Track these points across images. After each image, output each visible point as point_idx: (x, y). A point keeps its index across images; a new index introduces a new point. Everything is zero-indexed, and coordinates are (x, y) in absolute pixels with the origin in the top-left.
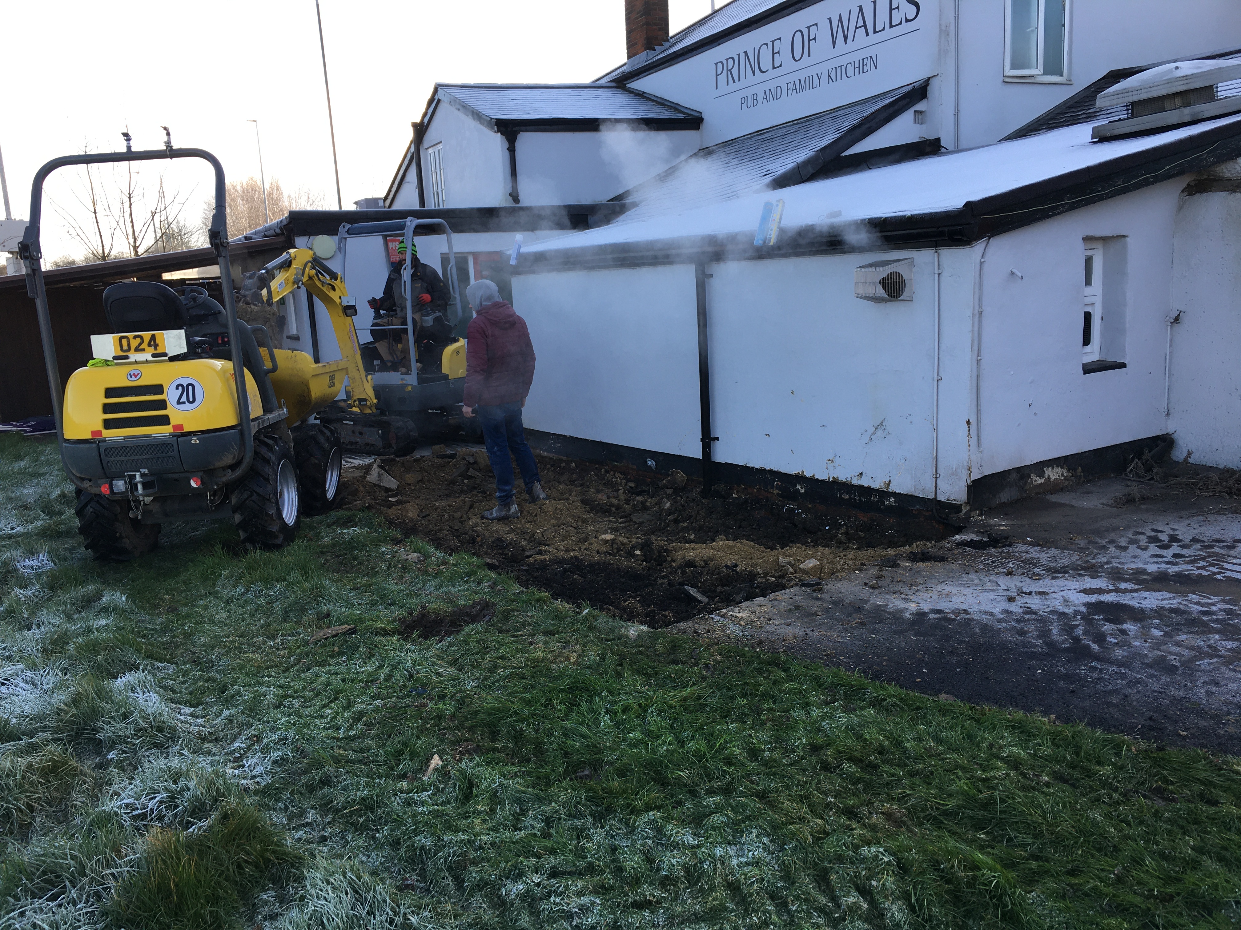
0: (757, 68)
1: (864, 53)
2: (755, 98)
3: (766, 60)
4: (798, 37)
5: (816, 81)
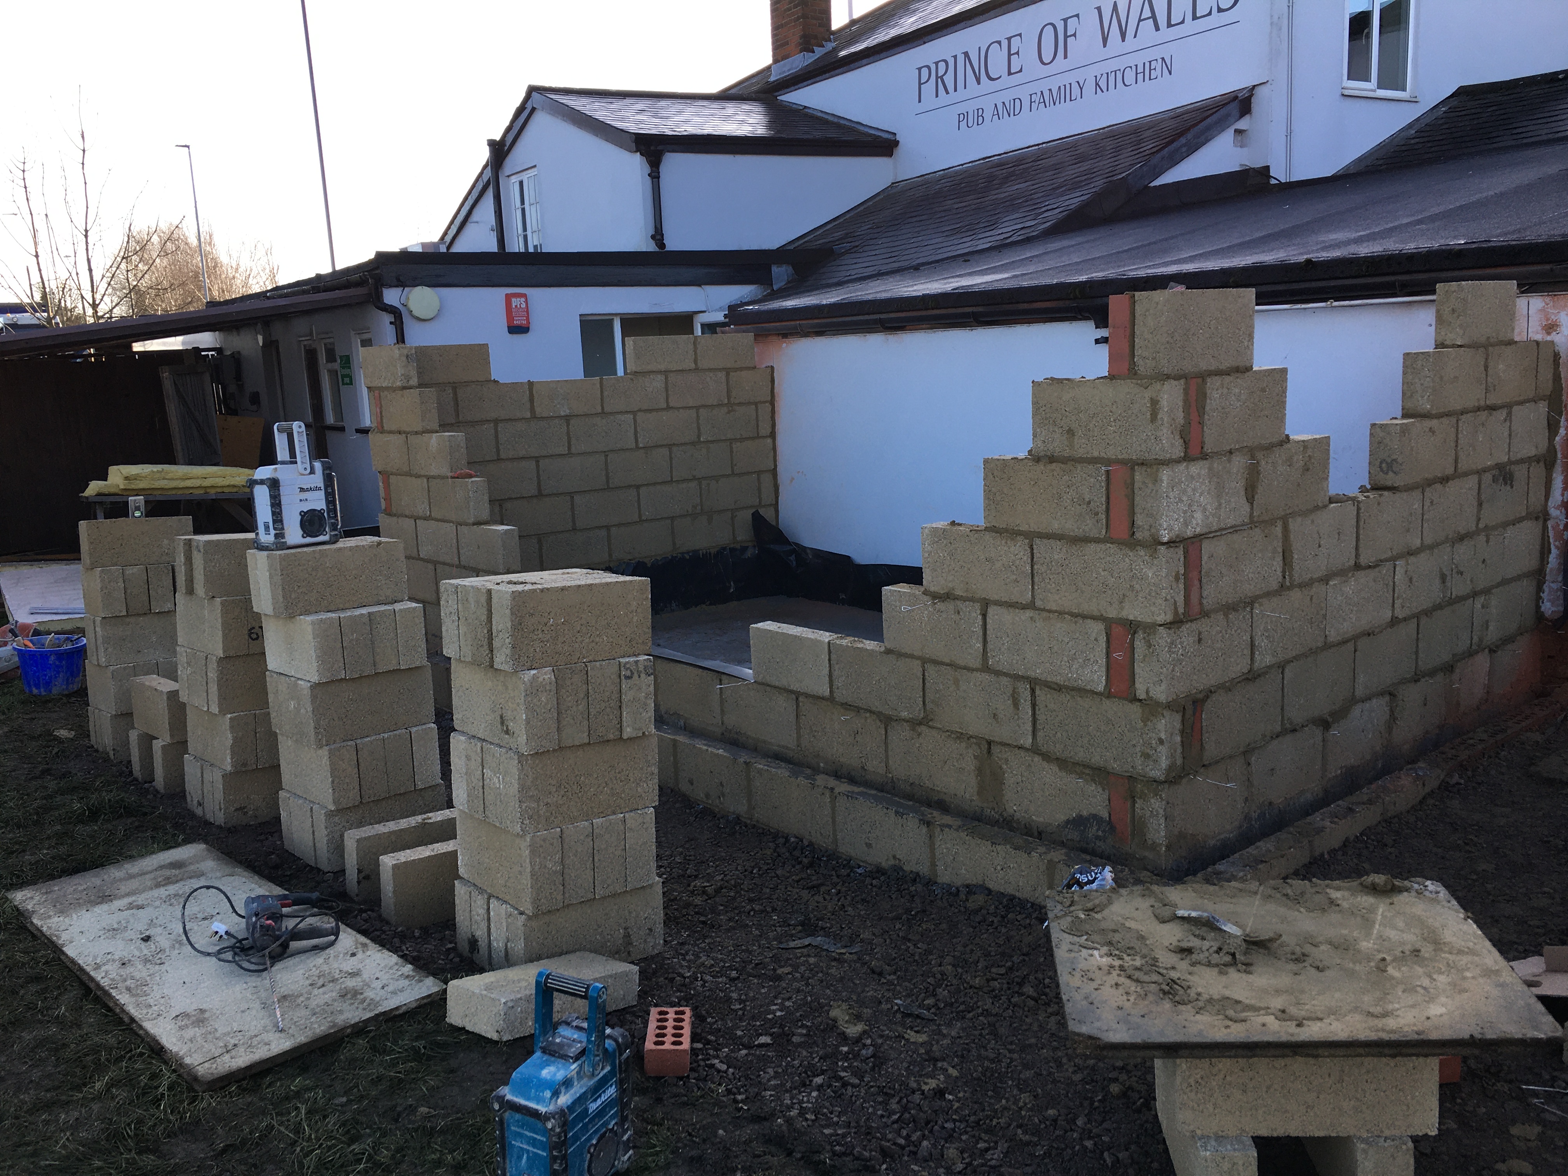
0: (983, 74)
1: (1157, 53)
2: (980, 115)
3: (997, 62)
4: (1049, 32)
5: (1076, 90)
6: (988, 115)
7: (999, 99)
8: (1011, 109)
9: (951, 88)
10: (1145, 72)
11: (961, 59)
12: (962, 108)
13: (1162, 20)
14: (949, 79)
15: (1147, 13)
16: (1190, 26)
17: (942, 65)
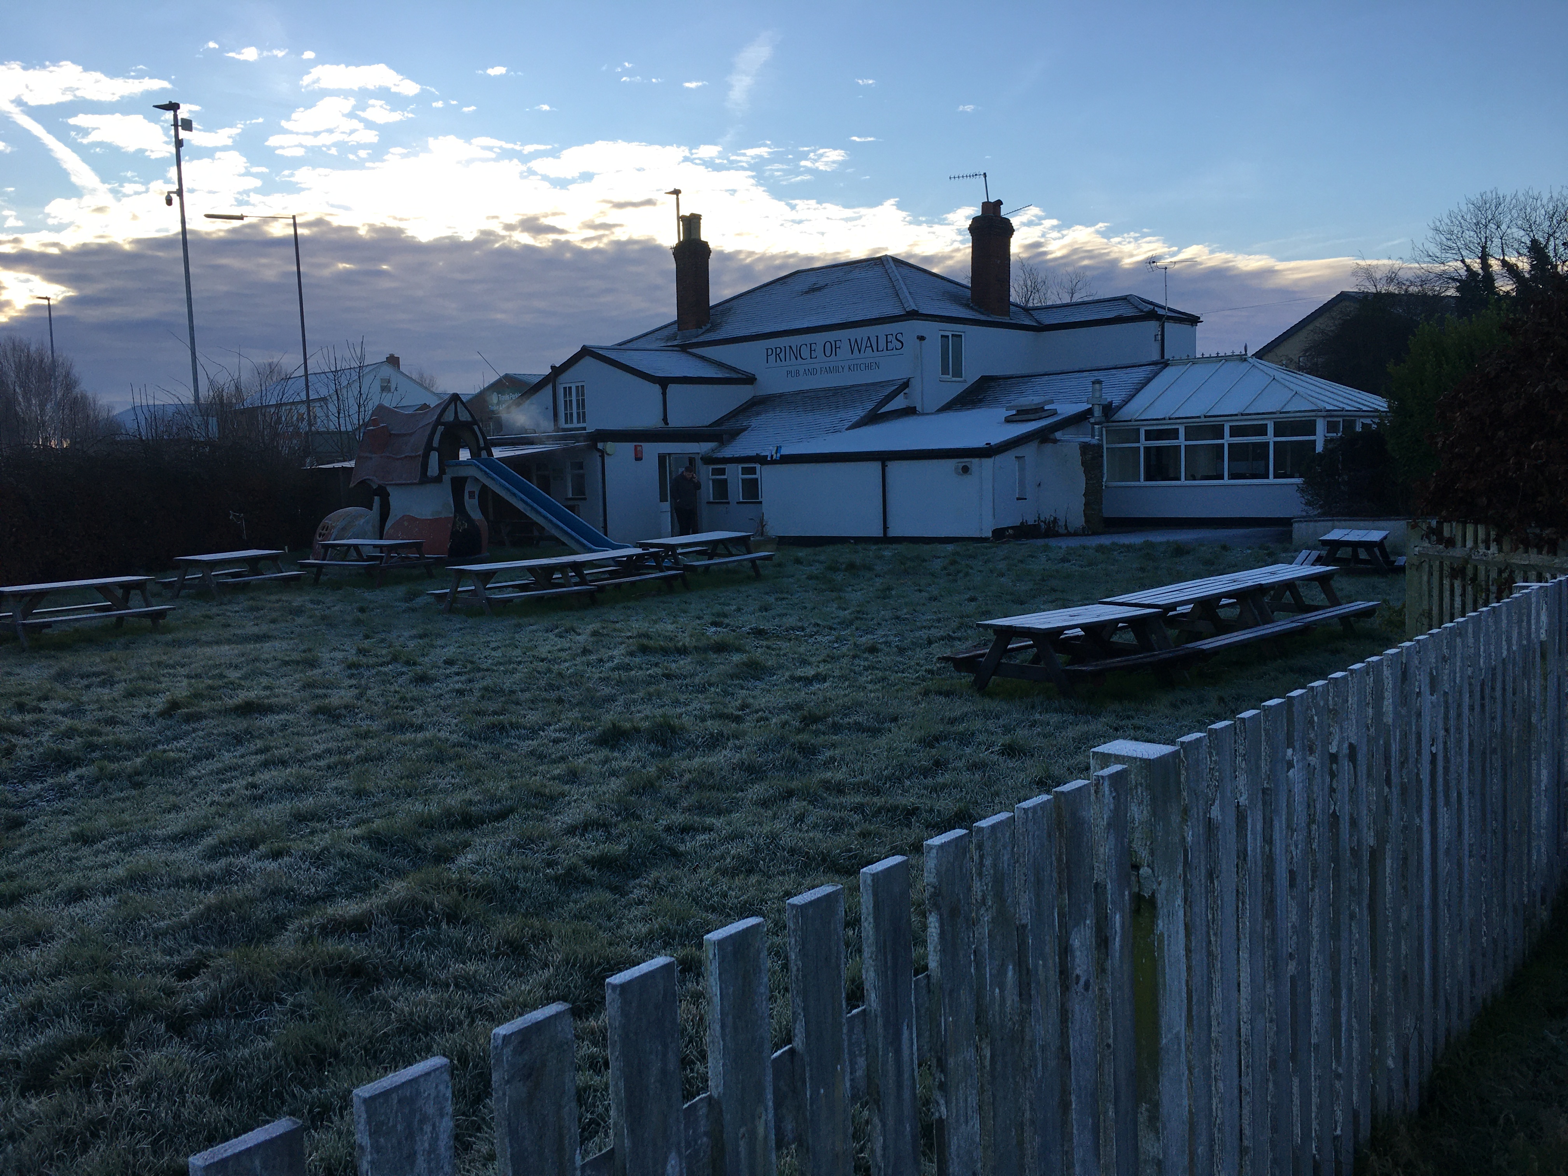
0: (798, 355)
1: (872, 360)
2: (798, 372)
3: (805, 353)
4: (828, 344)
5: (840, 369)
6: (801, 373)
7: (806, 367)
8: (812, 372)
9: (783, 359)
10: (868, 367)
11: (788, 349)
12: (790, 369)
13: (875, 349)
14: (782, 355)
15: (869, 345)
16: (885, 352)
17: (778, 350)
